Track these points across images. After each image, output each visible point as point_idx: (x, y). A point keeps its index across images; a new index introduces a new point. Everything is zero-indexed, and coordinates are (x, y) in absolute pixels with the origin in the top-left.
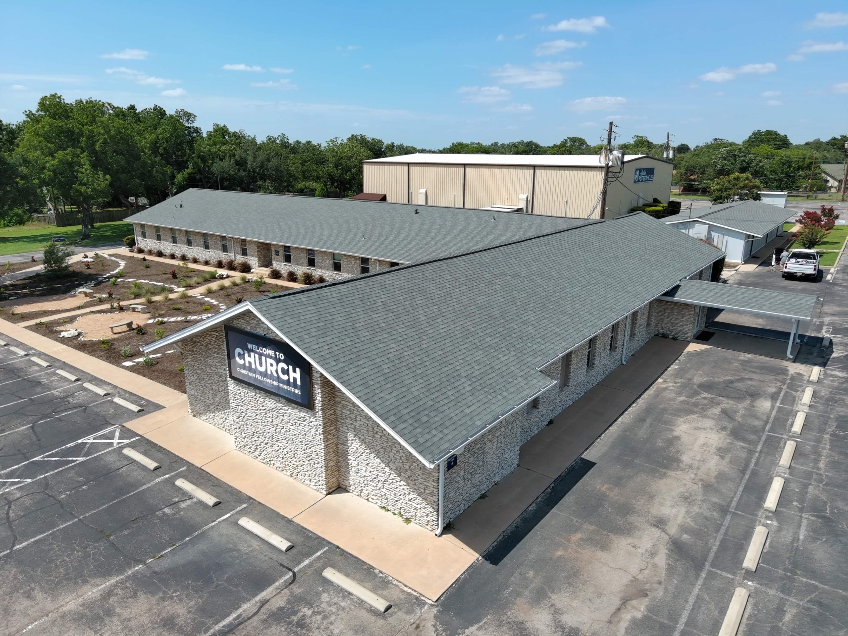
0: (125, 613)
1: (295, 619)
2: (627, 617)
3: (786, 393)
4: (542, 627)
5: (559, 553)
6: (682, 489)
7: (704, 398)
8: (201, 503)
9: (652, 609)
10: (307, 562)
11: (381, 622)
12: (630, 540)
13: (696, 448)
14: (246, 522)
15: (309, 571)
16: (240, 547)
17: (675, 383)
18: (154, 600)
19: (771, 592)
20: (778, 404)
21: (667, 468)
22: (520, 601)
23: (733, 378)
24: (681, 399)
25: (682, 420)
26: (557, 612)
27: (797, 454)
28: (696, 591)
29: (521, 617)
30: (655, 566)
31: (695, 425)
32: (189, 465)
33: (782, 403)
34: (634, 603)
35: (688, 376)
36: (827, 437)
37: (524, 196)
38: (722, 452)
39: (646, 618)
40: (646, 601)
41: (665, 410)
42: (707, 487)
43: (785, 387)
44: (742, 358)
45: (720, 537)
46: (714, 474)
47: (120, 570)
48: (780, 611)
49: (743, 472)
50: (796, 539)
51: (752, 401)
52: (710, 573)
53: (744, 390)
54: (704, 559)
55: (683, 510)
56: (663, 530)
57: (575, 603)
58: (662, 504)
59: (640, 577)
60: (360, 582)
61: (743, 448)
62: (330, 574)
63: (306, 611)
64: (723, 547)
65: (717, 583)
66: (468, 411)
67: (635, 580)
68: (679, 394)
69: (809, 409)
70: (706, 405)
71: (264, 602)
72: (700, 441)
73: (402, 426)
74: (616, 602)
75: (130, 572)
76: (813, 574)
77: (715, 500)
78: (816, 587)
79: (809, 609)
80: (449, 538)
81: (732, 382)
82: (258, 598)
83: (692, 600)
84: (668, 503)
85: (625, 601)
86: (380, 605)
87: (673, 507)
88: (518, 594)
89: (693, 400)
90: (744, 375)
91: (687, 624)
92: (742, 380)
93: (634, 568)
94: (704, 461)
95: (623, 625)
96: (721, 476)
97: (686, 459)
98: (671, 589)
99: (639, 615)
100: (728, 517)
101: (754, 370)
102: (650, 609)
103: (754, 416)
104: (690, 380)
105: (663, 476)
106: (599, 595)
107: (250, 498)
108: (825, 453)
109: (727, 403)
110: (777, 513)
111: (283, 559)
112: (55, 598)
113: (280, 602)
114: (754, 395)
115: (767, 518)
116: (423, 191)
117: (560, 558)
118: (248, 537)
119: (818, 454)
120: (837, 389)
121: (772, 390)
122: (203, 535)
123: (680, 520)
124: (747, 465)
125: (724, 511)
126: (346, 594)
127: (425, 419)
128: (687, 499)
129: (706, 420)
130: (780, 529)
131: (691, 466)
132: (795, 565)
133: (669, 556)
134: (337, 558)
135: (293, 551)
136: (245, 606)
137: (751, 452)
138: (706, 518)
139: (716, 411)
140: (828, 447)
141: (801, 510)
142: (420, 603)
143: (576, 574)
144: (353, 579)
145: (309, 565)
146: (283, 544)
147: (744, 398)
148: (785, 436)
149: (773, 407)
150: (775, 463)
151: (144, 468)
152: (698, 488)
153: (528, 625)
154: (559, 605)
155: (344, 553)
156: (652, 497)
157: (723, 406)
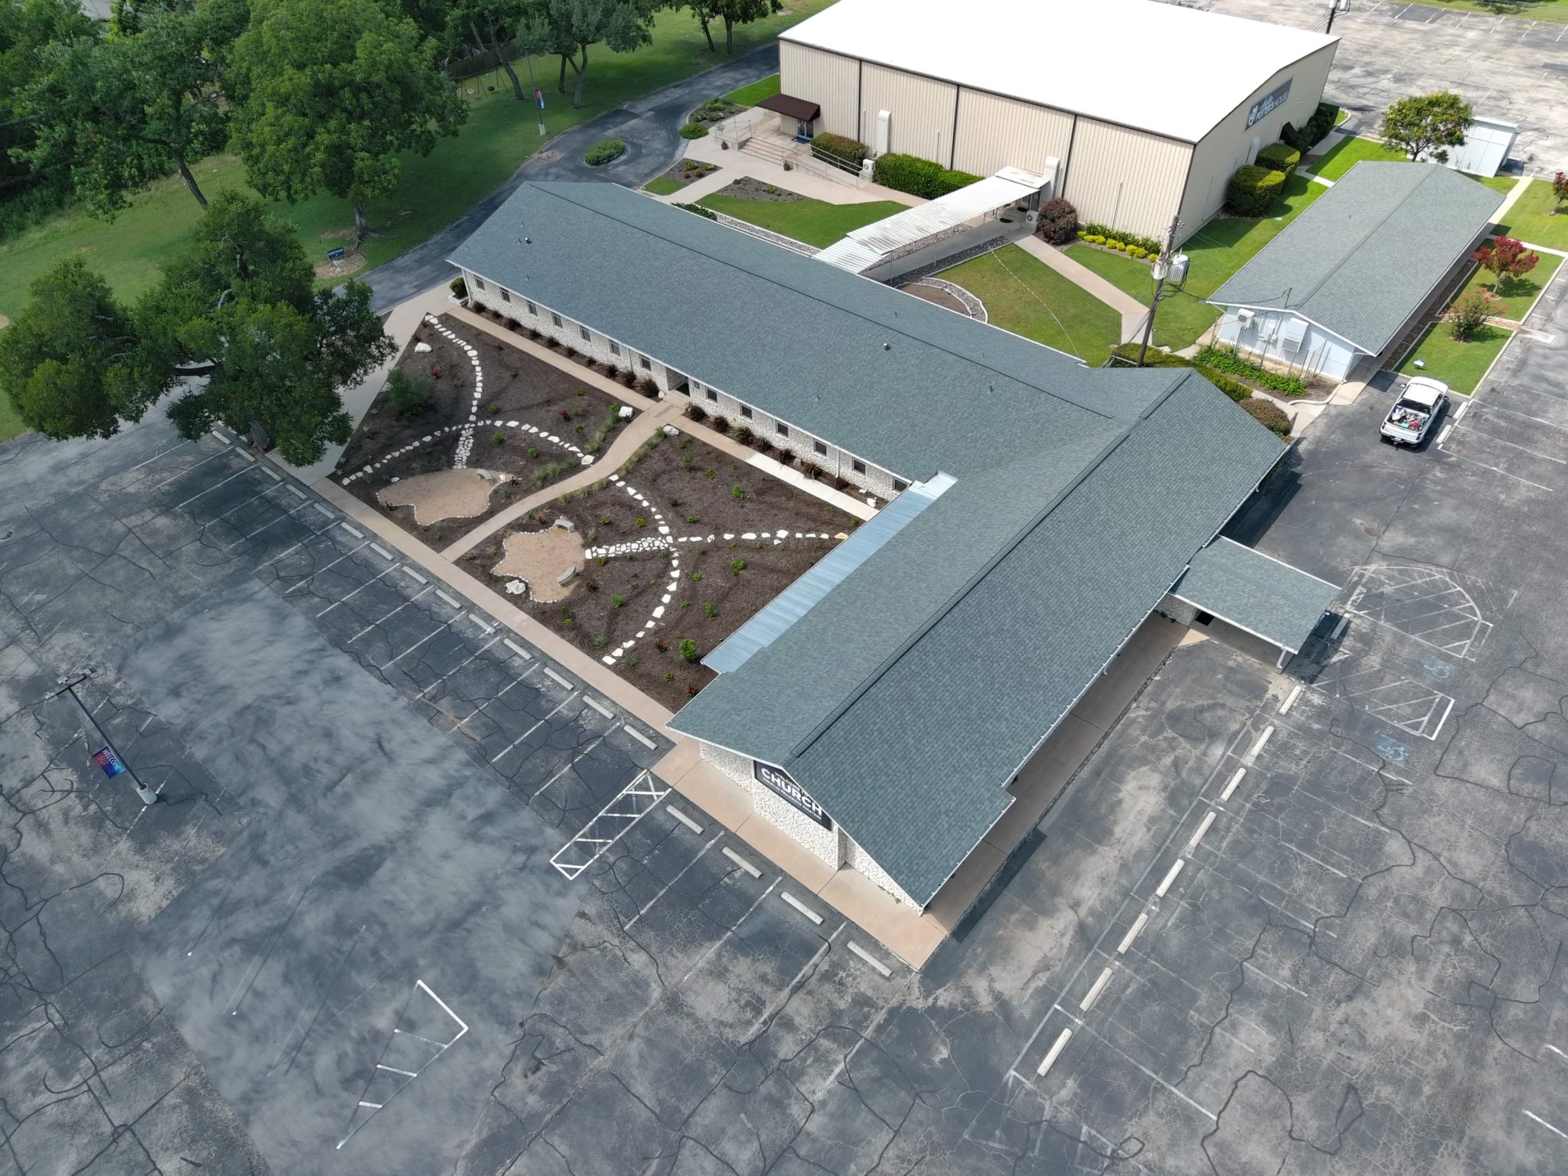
0: (736, 970)
1: (837, 979)
2: (1033, 985)
3: (1248, 731)
4: (982, 991)
5: (1001, 932)
6: (1103, 869)
7: (1165, 738)
8: (747, 873)
9: (1050, 981)
10: (835, 935)
11: (887, 984)
12: (1050, 922)
13: (1131, 818)
14: (786, 896)
15: (839, 942)
16: (788, 919)
17: (1147, 709)
18: (749, 960)
19: (1127, 971)
20: (1229, 753)
21: (1099, 842)
22: (971, 971)
23: (1205, 703)
24: (1143, 739)
25: (1132, 774)
26: (992, 980)
27: (1213, 829)
28: (1081, 968)
29: (970, 983)
30: (1061, 945)
31: (1141, 783)
32: (726, 829)
33: (1233, 752)
34: (1040, 975)
35: (1162, 698)
36: (1248, 805)
37: (1052, 162)
38: (1153, 820)
39: (1045, 987)
40: (1048, 974)
41: (1123, 758)
42: (1125, 867)
43: (1249, 723)
44: (1231, 663)
45: (1114, 921)
46: (1133, 852)
47: (719, 938)
48: (1127, 986)
49: (1158, 849)
50: (1164, 926)
51: (1208, 746)
52: (1096, 953)
53: (1208, 724)
54: (1096, 941)
55: (1097, 891)
56: (1076, 912)
57: (1004, 974)
58: (1083, 885)
59: (1049, 955)
60: (872, 953)
61: (1171, 816)
62: (852, 946)
63: (842, 974)
64: (1111, 932)
65: (1096, 963)
66: (944, 852)
67: (1045, 956)
68: (1144, 731)
69: (1255, 763)
70: (1163, 750)
71: (816, 966)
72: (1138, 808)
73: (901, 877)
74: (1030, 974)
75: (725, 938)
76: (1161, 958)
77: (1124, 882)
78: (1157, 968)
79: (1144, 986)
80: (929, 916)
81: (1201, 710)
82: (811, 962)
83: (1076, 975)
84: (1088, 884)
85: (1035, 973)
86: (887, 972)
87: (1090, 888)
88: (970, 966)
89: (1153, 742)
90: (1221, 698)
91: (1068, 993)
92: (1212, 707)
93: (1046, 948)
94: (1131, 834)
95: (1030, 991)
96: (1139, 854)
97: (1118, 831)
98: (1066, 965)
99: (1040, 984)
100: (1126, 901)
101: (1234, 688)
102: (1048, 981)
103: (1198, 770)
104: (1164, 703)
105: (1094, 852)
106: (1020, 968)
107: (782, 871)
108: (1235, 827)
109: (1185, 748)
110: (1164, 899)
111: (818, 930)
112: (689, 957)
113: (824, 967)
114: (1213, 735)
115: (1155, 904)
116: (884, 114)
117: (1000, 937)
118: (791, 910)
119: (1228, 829)
120: (1299, 729)
121: (1235, 727)
122: (760, 905)
123: (1091, 903)
124: (1164, 841)
125: (1126, 894)
126: (865, 963)
127: (915, 868)
128: (1103, 880)
129: (1154, 775)
130: (1159, 915)
131: (1119, 840)
132: (1153, 949)
133: (1073, 937)
134: (854, 932)
135: (825, 925)
136: (805, 969)
137: (1175, 823)
138: (1111, 902)
139: (1168, 760)
140: (1242, 820)
141: (1182, 897)
142: (910, 971)
143: (1008, 951)
144: (866, 950)
145: (837, 937)
146: (818, 920)
147: (1201, 740)
148: (1213, 803)
149: (1222, 756)
150: (1187, 840)
151: (693, 832)
152: (1115, 867)
153: (973, 989)
154: (994, 975)
155: (857, 927)
156: (1078, 877)
157: (1179, 752)
